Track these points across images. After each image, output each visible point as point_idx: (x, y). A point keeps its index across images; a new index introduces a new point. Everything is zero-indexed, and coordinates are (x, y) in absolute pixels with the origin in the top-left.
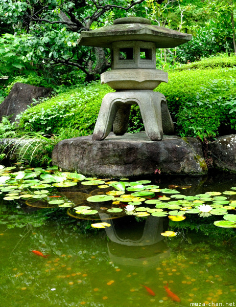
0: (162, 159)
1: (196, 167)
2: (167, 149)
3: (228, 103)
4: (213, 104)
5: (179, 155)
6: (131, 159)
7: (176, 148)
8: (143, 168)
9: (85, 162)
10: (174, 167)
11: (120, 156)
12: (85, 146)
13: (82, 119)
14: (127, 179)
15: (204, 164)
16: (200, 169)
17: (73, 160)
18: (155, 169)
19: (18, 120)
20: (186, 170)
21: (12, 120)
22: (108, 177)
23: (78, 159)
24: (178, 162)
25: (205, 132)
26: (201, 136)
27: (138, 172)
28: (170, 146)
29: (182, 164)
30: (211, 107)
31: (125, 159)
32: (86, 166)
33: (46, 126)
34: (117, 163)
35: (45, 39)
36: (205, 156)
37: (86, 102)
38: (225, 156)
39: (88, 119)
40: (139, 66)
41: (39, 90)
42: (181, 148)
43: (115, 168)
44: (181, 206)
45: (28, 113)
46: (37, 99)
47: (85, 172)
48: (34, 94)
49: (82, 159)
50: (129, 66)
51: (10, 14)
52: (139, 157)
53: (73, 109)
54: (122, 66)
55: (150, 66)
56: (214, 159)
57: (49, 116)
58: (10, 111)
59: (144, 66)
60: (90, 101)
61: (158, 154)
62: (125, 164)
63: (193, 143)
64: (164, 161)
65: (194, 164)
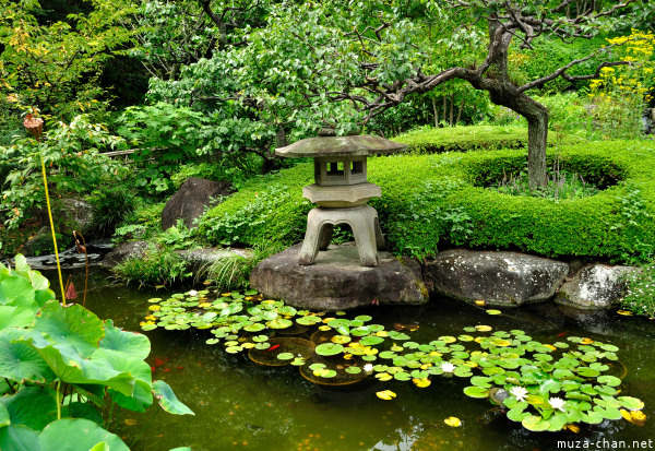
0: (380, 289)
1: (417, 294)
2: (386, 278)
3: (449, 217)
4: (429, 217)
5: (399, 283)
6: (348, 292)
7: (396, 275)
8: (360, 300)
9: (296, 294)
10: (392, 297)
11: (335, 289)
12: (295, 276)
13: (274, 228)
14: (344, 314)
15: (425, 290)
16: (421, 297)
17: (279, 289)
18: (372, 299)
19: (196, 225)
20: (406, 299)
21: (188, 223)
22: (321, 310)
23: (286, 290)
24: (397, 291)
25: (423, 250)
26: (419, 257)
27: (354, 304)
28: (388, 274)
29: (402, 293)
30: (429, 221)
31: (342, 292)
32: (297, 298)
33: (232, 235)
34: (332, 296)
35: (223, 129)
36: (424, 278)
37: (277, 206)
38: (448, 280)
39: (281, 228)
40: (351, 182)
41: (215, 186)
42: (400, 276)
43: (329, 300)
44: (420, 362)
45: (209, 218)
46: (213, 196)
47: (296, 304)
48: (211, 190)
49: (292, 290)
50: (339, 183)
51: (181, 100)
52: (357, 289)
53: (263, 216)
54: (331, 183)
55: (362, 180)
56: (435, 282)
57: (235, 223)
58: (184, 212)
59: (355, 182)
60: (281, 204)
61: (377, 284)
62: (342, 296)
63: (411, 266)
64: (383, 291)
65: (415, 293)
